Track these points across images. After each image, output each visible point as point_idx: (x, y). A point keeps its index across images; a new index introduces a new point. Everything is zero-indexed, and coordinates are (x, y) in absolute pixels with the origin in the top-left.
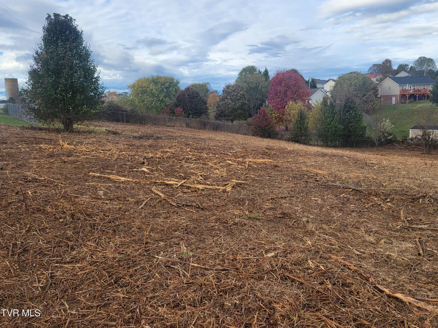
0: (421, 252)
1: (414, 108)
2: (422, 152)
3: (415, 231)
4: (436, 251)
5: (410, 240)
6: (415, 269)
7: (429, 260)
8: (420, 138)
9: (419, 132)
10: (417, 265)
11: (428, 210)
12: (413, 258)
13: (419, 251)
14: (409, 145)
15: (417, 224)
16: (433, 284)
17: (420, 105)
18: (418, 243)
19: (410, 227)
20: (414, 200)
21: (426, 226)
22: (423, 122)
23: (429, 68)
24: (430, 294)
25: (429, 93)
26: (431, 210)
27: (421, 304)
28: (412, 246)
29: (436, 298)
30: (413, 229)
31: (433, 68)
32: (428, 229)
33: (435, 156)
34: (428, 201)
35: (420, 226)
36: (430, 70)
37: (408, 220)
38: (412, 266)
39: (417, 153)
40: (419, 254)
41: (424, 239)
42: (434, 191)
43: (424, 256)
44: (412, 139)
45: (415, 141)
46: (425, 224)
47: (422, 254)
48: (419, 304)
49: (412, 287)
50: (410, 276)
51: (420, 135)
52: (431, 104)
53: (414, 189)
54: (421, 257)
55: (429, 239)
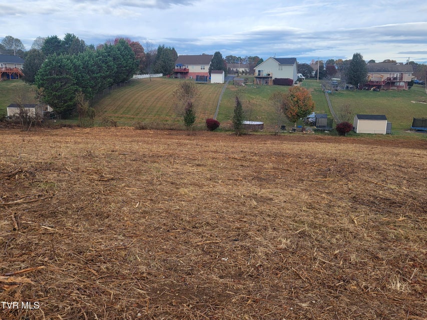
0: (16, 226)
1: (9, 87)
2: (22, 130)
3: (11, 207)
4: (30, 222)
5: (6, 218)
6: (9, 246)
7: (24, 233)
8: (18, 115)
9: (17, 111)
10: (12, 240)
11: (24, 185)
12: (8, 235)
13: (14, 226)
14: (9, 123)
15: (13, 200)
16: (26, 254)
17: (14, 84)
18: (14, 219)
19: (6, 205)
20: (11, 176)
21: (21, 200)
22: (19, 100)
23: (18, 48)
24: (23, 265)
25: (21, 72)
26: (26, 184)
27: (12, 279)
28: (7, 223)
29: (28, 267)
30: (9, 206)
31: (22, 48)
32: (24, 203)
33: (34, 132)
34: (24, 175)
35: (16, 201)
36: (20, 50)
37: (4, 198)
38: (7, 243)
39: (17, 130)
40: (15, 229)
41: (19, 213)
42: (30, 166)
43: (19, 230)
44: (10, 117)
45: (13, 119)
46: (21, 199)
47: (17, 229)
48: (9, 280)
49: (5, 264)
50: (5, 254)
51: (18, 114)
52: (24, 83)
53: (11, 166)
54: (16, 232)
55: (25, 212)
